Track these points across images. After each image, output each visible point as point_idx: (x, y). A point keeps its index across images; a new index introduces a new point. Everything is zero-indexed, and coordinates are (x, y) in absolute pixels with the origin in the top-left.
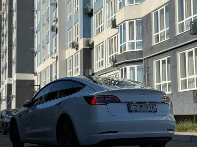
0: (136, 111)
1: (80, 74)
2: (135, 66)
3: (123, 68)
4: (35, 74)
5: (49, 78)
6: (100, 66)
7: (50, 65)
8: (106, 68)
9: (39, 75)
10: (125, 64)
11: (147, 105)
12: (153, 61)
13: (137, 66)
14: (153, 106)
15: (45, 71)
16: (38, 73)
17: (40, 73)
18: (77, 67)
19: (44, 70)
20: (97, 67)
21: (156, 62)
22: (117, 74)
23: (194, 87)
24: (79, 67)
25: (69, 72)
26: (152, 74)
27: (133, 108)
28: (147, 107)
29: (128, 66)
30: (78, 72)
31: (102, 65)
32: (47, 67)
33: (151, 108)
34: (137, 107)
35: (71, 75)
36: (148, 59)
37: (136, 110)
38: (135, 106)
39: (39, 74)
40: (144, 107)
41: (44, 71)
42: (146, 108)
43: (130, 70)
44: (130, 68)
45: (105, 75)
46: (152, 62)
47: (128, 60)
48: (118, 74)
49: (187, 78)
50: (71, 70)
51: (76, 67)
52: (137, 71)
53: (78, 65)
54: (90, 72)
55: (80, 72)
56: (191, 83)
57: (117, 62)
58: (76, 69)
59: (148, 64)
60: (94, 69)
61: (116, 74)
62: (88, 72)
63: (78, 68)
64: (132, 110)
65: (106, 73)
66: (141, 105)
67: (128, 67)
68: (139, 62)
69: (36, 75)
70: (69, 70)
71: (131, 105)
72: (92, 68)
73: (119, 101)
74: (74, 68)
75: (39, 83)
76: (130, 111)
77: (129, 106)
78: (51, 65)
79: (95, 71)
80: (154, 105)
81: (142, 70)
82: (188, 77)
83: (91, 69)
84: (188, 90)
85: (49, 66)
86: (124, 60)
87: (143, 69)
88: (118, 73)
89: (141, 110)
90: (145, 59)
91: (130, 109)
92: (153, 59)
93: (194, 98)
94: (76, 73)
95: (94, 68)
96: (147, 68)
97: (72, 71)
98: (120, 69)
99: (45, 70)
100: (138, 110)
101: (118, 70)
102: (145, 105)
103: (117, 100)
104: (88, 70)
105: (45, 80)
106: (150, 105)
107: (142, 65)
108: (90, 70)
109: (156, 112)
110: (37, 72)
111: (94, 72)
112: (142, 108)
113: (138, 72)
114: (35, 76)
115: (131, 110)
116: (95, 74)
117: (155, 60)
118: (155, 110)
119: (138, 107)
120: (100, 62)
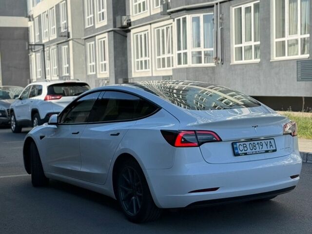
0: (246, 154)
1: (108, 23)
2: (201, 16)
3: (181, 18)
4: (30, 18)
5: (55, 27)
6: (140, 11)
7: (56, 6)
8: (151, 15)
9: (36, 20)
10: (184, 11)
11: (261, 141)
12: (231, 7)
13: (204, 15)
14: (270, 142)
15: (47, 15)
16: (34, 17)
17: (39, 16)
18: (102, 11)
19: (45, 12)
20: (136, 13)
21: (235, 9)
22: (170, 26)
23: (297, 54)
24: (105, 10)
25: (88, 19)
26: (229, 29)
27: (240, 149)
28: (262, 145)
29: (190, 15)
30: (103, 19)
31: (144, 10)
32: (51, 9)
33: (267, 145)
34: (246, 147)
35: (91, 24)
36: (222, 4)
37: (245, 152)
38: (243, 144)
39: (37, 18)
40: (257, 146)
41: (45, 14)
42: (261, 147)
43: (193, 21)
44: (193, 18)
45: (149, 26)
46: (229, 9)
47: (188, 5)
48: (172, 27)
49: (285, 39)
50: (92, 15)
51: (100, 10)
52: (204, 23)
53: (103, 8)
54: (125, 20)
55: (108, 21)
56: (293, 47)
57: (170, 9)
58: (100, 14)
59: (222, 11)
60: (130, 16)
61: (167, 26)
62: (121, 20)
63: (103, 13)
64: (240, 152)
65: (150, 24)
66: (252, 142)
67: (189, 17)
68: (208, 9)
69: (32, 20)
70: (88, 16)
71: (238, 144)
72: (127, 14)
73: (219, 139)
74: (98, 13)
75: (38, 34)
76: (236, 154)
77: (235, 146)
78: (58, 6)
79: (132, 20)
80: (271, 140)
81: (212, 22)
82: (287, 38)
83: (125, 15)
84: (286, 57)
85: (53, 7)
86: (183, 5)
87: (213, 20)
88: (171, 24)
89: (254, 150)
90: (217, 4)
91: (236, 151)
92: (231, 5)
93: (297, 74)
94: (100, 20)
95: (131, 14)
96: (221, 18)
97: (94, 17)
98: (176, 19)
99: (47, 13)
100: (249, 151)
101: (172, 20)
102: (259, 142)
103: (216, 138)
104: (121, 18)
105: (47, 30)
106: (266, 141)
107: (213, 13)
108: (124, 17)
109: (275, 151)
110: (32, 15)
111: (130, 20)
112: (255, 148)
113: (206, 24)
114: (30, 21)
115: (238, 152)
116: (132, 24)
117: (233, 7)
118: (275, 149)
119: (248, 146)
120: (140, 4)
